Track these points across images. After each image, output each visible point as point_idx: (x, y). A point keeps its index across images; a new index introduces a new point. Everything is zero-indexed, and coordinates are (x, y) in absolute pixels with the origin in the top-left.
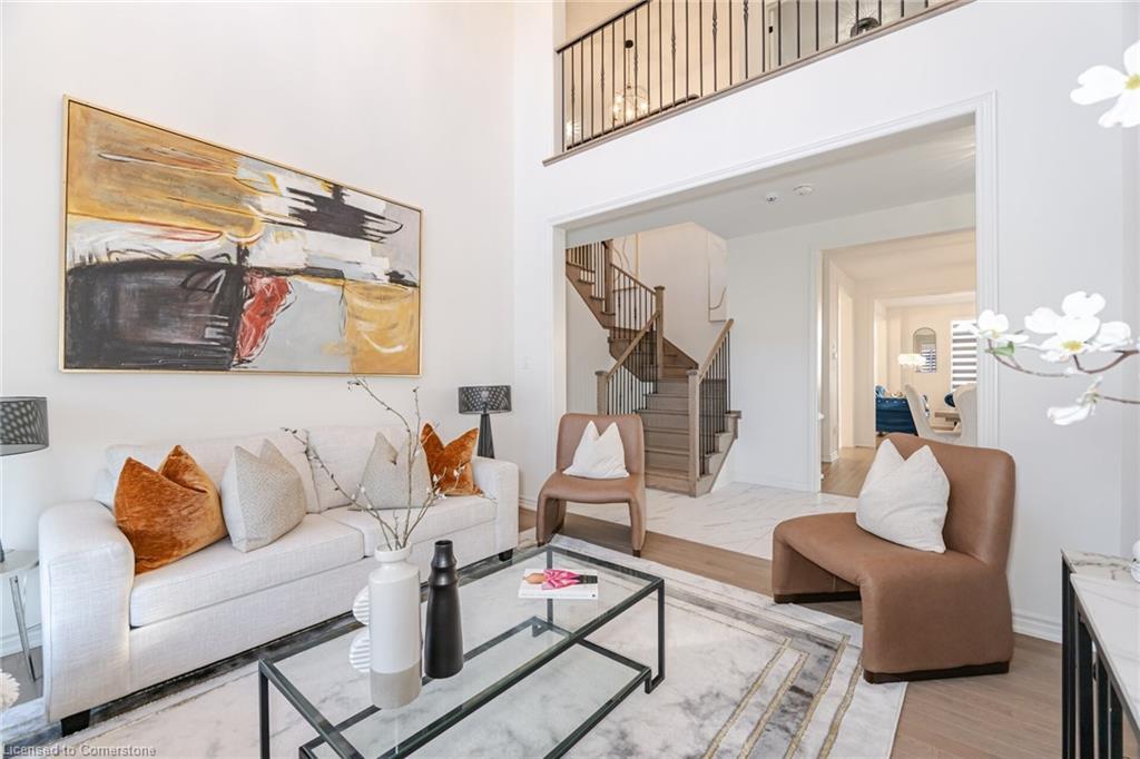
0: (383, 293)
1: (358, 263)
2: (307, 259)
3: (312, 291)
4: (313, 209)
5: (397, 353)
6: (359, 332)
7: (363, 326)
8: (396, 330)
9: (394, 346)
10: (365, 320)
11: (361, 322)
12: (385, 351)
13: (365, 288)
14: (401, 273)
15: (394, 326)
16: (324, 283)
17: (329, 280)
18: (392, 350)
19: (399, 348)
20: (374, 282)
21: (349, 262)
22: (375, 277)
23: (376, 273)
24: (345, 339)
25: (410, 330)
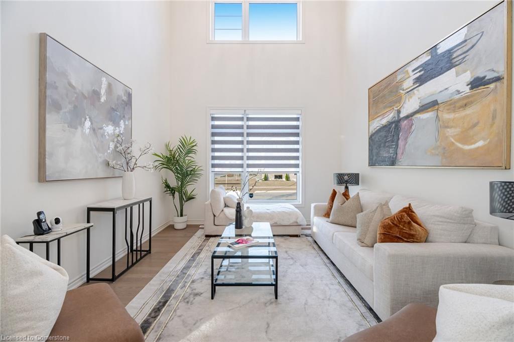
0: (465, 102)
1: (447, 89)
2: (420, 103)
3: (423, 119)
4: (422, 72)
5: (478, 148)
6: (447, 137)
7: (450, 132)
8: (477, 129)
9: (474, 143)
10: (451, 127)
11: (448, 130)
12: (467, 147)
13: (450, 105)
14: (482, 75)
15: (474, 126)
16: (427, 112)
17: (430, 109)
18: (473, 146)
19: (480, 144)
20: (458, 96)
21: (441, 92)
22: (458, 92)
23: (459, 89)
24: (438, 143)
25: (492, 125)
